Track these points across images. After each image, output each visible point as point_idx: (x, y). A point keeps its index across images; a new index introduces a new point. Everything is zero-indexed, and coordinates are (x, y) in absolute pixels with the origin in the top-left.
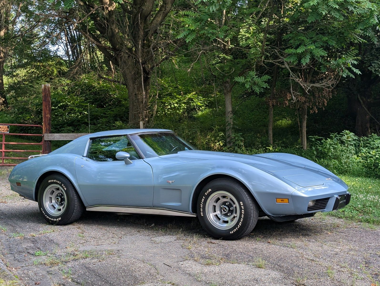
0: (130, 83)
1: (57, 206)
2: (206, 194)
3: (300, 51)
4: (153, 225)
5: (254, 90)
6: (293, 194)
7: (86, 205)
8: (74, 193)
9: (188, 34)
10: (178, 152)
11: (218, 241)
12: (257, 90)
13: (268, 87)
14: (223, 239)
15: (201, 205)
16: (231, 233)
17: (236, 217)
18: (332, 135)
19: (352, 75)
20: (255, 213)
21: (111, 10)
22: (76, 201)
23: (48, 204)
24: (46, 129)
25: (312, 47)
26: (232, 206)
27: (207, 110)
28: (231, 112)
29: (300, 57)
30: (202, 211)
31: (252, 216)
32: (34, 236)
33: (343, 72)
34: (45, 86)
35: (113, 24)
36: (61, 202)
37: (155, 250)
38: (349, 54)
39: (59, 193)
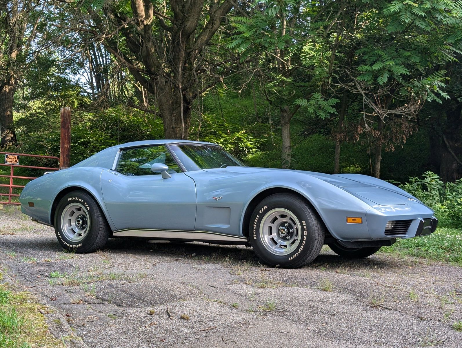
0: (167, 114)
1: (77, 230)
2: (261, 212)
3: (376, 67)
4: (194, 254)
5: (319, 115)
6: (368, 212)
7: (112, 229)
8: (99, 213)
9: (240, 42)
10: (227, 167)
11: (273, 269)
12: (323, 115)
13: (336, 113)
14: (280, 267)
15: (255, 225)
16: (290, 259)
17: (297, 240)
18: (412, 180)
19: (438, 100)
20: (320, 235)
21: (147, 24)
22: (101, 223)
23: (66, 226)
24: (64, 162)
25: (392, 63)
26: (292, 227)
27: (259, 153)
28: (289, 148)
29: (376, 75)
30: (255, 233)
31: (317, 238)
32: (49, 261)
33: (428, 95)
34: (64, 110)
35: (149, 41)
36: (82, 225)
37: (197, 275)
38: (436, 74)
39: (80, 215)
